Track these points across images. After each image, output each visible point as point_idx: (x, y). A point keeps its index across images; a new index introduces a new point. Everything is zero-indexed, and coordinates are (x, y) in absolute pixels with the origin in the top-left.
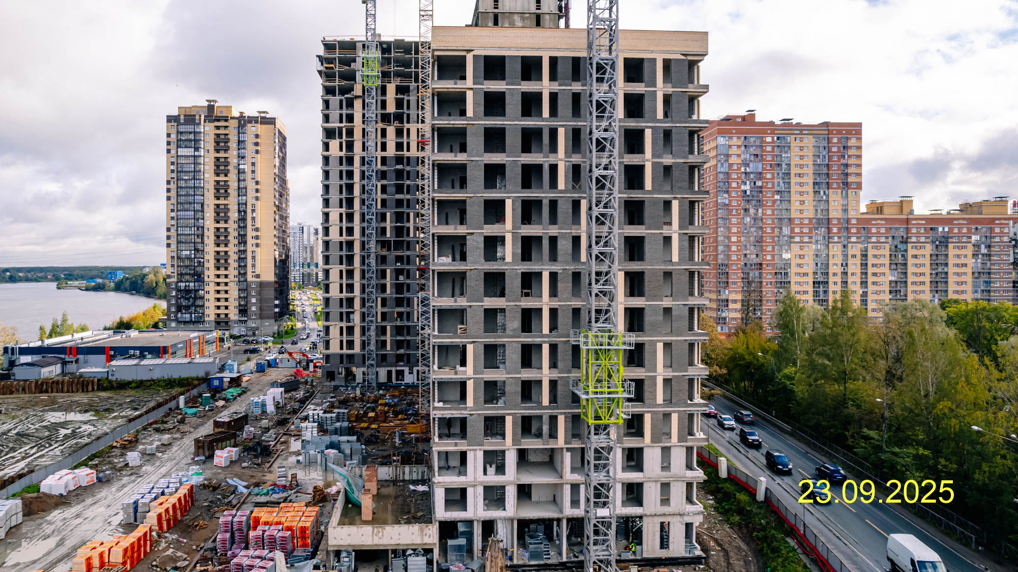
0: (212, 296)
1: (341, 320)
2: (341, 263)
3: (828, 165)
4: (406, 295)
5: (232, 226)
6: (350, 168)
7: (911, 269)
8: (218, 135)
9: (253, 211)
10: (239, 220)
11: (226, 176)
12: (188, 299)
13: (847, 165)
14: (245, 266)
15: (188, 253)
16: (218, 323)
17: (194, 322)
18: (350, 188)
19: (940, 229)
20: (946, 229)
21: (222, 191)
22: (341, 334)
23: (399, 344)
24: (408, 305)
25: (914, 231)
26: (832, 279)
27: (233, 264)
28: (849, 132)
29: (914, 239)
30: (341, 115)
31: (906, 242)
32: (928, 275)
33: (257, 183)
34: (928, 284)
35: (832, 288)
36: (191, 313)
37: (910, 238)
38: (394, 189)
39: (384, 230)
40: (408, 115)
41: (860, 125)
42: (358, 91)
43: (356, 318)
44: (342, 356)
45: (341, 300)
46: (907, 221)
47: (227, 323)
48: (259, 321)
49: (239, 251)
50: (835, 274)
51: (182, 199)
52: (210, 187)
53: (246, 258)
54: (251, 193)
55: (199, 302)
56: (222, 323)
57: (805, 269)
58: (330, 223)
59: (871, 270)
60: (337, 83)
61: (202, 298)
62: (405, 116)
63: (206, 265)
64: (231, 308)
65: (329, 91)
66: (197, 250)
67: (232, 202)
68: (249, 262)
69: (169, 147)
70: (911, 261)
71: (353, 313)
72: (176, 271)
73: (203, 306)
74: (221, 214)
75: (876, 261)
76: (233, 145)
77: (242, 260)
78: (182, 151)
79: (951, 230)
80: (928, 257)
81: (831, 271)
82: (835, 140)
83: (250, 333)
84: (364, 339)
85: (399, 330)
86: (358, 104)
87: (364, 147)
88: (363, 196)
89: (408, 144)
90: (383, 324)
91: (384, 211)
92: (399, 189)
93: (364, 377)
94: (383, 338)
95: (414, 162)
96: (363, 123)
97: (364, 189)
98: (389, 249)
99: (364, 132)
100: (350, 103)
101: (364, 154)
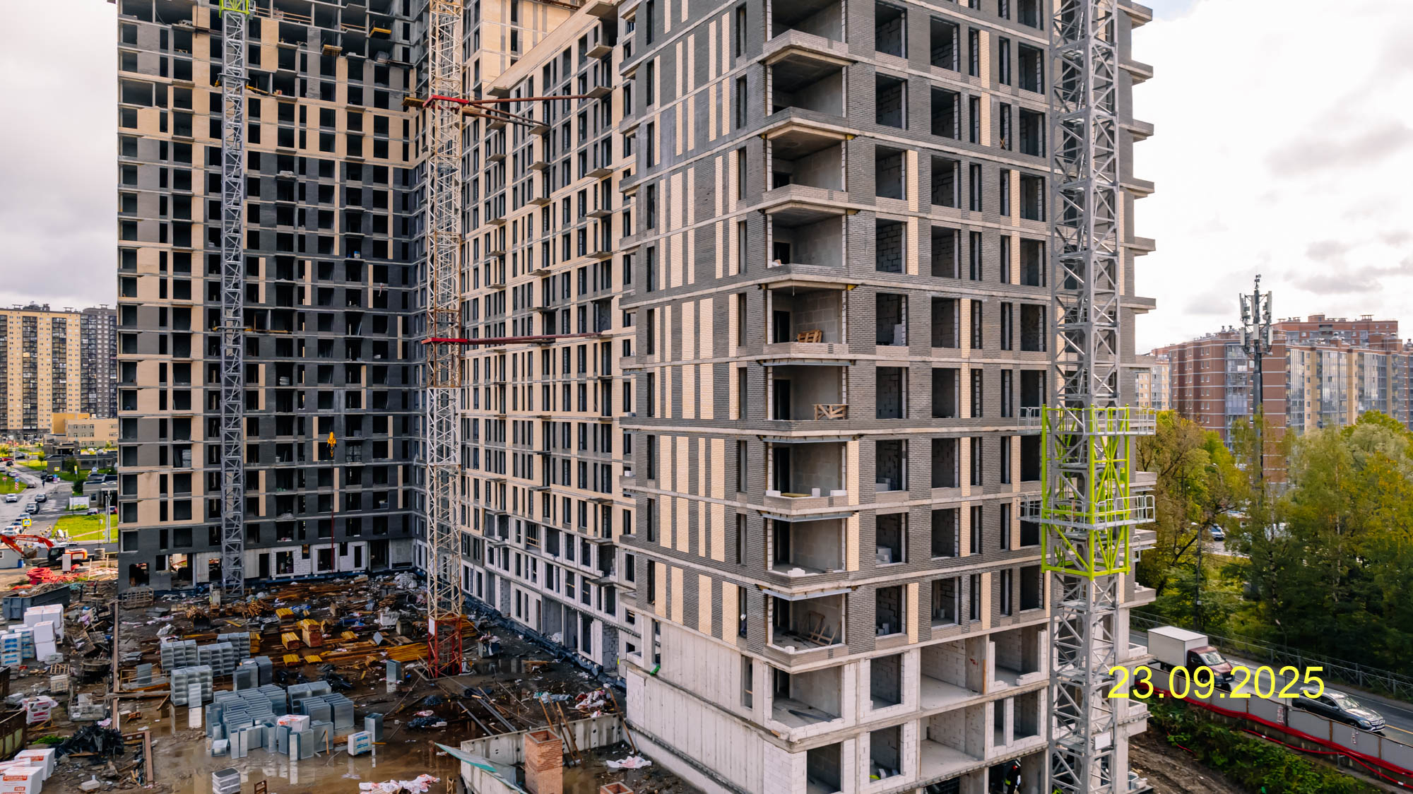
1: (164, 462)
2: (163, 351)
4: (297, 412)
6: (183, 167)
18: (183, 205)
22: (163, 489)
23: (283, 504)
24: (301, 432)
30: (164, 62)
38: (273, 215)
39: (252, 291)
40: (304, 83)
42: (201, 20)
43: (197, 457)
44: (164, 532)
45: (163, 422)
58: (138, 271)
65: (134, 10)
71: (189, 447)
84: (213, 496)
85: (283, 478)
86: (201, 46)
87: (216, 129)
88: (213, 224)
89: (303, 135)
90: (253, 467)
91: (253, 253)
92: (285, 215)
93: (216, 572)
94: (251, 494)
95: (313, 169)
96: (212, 83)
97: (214, 210)
98: (261, 326)
99: (216, 103)
100: (184, 43)
101: (216, 143)
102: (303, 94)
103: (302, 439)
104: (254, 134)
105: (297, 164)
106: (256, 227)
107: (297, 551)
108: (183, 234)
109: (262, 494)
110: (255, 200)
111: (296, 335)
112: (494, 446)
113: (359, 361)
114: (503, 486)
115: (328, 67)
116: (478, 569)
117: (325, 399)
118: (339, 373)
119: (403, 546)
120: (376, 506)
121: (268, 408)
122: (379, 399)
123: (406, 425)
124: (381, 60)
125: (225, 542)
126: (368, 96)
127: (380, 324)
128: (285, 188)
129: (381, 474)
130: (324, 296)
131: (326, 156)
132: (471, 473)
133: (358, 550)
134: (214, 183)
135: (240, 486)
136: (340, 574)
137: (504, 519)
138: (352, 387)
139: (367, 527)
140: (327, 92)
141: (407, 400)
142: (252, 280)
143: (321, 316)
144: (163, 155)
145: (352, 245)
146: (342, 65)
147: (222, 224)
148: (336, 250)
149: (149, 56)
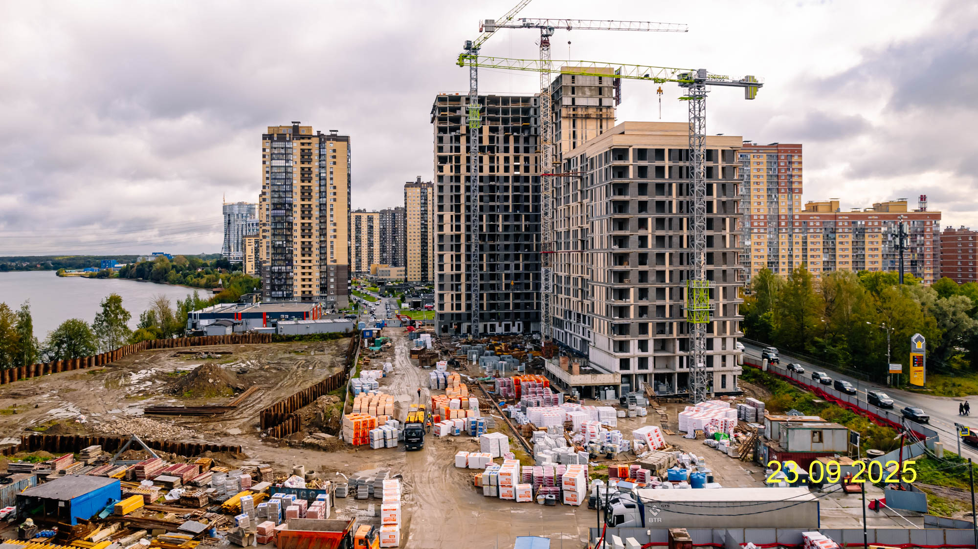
0: (299, 277)
1: (452, 290)
2: (452, 250)
3: (778, 176)
4: (497, 272)
5: (315, 222)
6: (458, 184)
7: (838, 253)
8: (303, 150)
9: (332, 209)
10: (320, 217)
11: (310, 182)
12: (280, 280)
13: (791, 176)
14: (326, 253)
15: (281, 243)
16: (303, 298)
17: (285, 298)
18: (458, 198)
19: (859, 223)
20: (863, 223)
21: (306, 194)
22: (452, 299)
23: (492, 306)
24: (498, 279)
25: (840, 224)
26: (781, 260)
27: (315, 251)
28: (793, 151)
29: (840, 230)
30: (451, 147)
31: (835, 233)
32: (851, 256)
33: (335, 188)
34: (851, 263)
35: (781, 266)
36: (283, 291)
37: (838, 229)
38: (488, 199)
39: (481, 227)
40: (498, 147)
41: (800, 146)
42: (463, 130)
43: (463, 288)
44: (452, 314)
45: (452, 276)
46: (836, 217)
47: (310, 298)
48: (336, 297)
49: (320, 241)
50: (783, 256)
51: (276, 200)
52: (297, 189)
53: (326, 247)
54: (330, 196)
55: (289, 282)
56: (307, 298)
57: (762, 253)
58: (444, 222)
59: (809, 253)
60: (448, 125)
61: (292, 278)
62: (496, 148)
63: (295, 252)
64: (314, 286)
65: (442, 130)
66: (288, 241)
67: (315, 202)
68: (329, 250)
69: (265, 159)
70: (838, 246)
71: (460, 284)
72: (270, 257)
73: (292, 285)
74: (306, 212)
75: (813, 247)
76: (315, 157)
77: (322, 249)
78: (275, 163)
79: (866, 223)
80: (851, 243)
81: (780, 254)
82: (783, 158)
83: (330, 306)
84: (468, 302)
85: (492, 297)
86: (463, 140)
87: (468, 169)
88: (468, 204)
89: (498, 167)
90: (481, 292)
91: (482, 213)
92: (492, 198)
93: (469, 329)
94: (481, 302)
95: (502, 180)
96: (467, 153)
97: (468, 199)
98: (484, 240)
99: (468, 159)
100: (458, 139)
101: (469, 174)
102: (498, 152)
103: (498, 282)
104: (481, 170)
105: (496, 179)
106: (482, 204)
107: (497, 324)
108: (458, 208)
109: (485, 302)
110: (482, 194)
111: (496, 243)
112: (567, 286)
113: (519, 252)
114: (570, 300)
115: (506, 140)
116: (562, 331)
117: (507, 267)
118: (512, 257)
119: (536, 324)
120: (526, 308)
121: (487, 271)
122: (527, 267)
123: (537, 277)
124: (526, 134)
125: (473, 319)
126: (522, 149)
127: (527, 237)
128: (492, 189)
129: (528, 296)
130: (506, 228)
131: (507, 174)
132: (560, 296)
133: (519, 325)
134: (468, 189)
135: (478, 299)
136: (512, 334)
137: (570, 312)
138: (517, 262)
139: (523, 316)
140: (506, 150)
141: (538, 267)
142: (481, 223)
143: (505, 235)
144: (451, 181)
145: (516, 208)
146: (511, 139)
147: (471, 203)
148: (511, 210)
149: (447, 146)
